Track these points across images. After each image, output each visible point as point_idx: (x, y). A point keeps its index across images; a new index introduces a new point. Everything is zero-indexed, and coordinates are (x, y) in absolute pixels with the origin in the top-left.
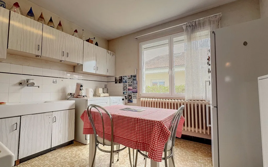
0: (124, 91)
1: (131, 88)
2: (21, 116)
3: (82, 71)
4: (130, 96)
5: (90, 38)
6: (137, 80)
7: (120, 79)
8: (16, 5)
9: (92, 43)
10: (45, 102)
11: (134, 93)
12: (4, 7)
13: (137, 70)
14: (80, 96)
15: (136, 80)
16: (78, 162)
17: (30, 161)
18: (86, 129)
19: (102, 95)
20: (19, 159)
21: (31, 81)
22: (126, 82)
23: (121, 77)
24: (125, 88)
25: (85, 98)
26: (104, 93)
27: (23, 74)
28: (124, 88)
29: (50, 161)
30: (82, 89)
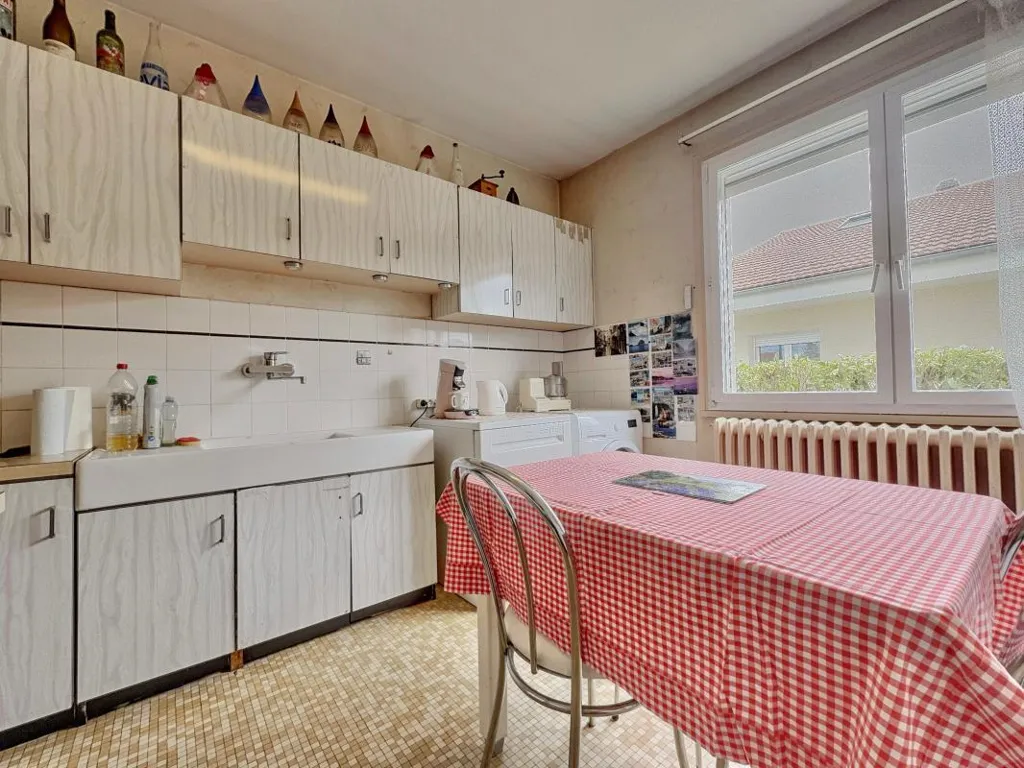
0: (635, 388)
1: (667, 371)
2: (235, 492)
3: (459, 310)
4: (662, 406)
5: (483, 177)
6: (694, 335)
7: (614, 338)
8: (205, 74)
9: (493, 194)
10: (334, 436)
11: (683, 393)
12: (163, 84)
13: (692, 288)
14: (453, 410)
15: (689, 336)
16: (442, 692)
17: (277, 656)
18: (457, 568)
19: (543, 404)
20: (239, 648)
21: (280, 360)
22: (642, 347)
23: (622, 327)
24: (639, 376)
25: (474, 419)
26: (550, 396)
27: (251, 337)
28: (637, 373)
29: (342, 668)
30: (462, 383)
